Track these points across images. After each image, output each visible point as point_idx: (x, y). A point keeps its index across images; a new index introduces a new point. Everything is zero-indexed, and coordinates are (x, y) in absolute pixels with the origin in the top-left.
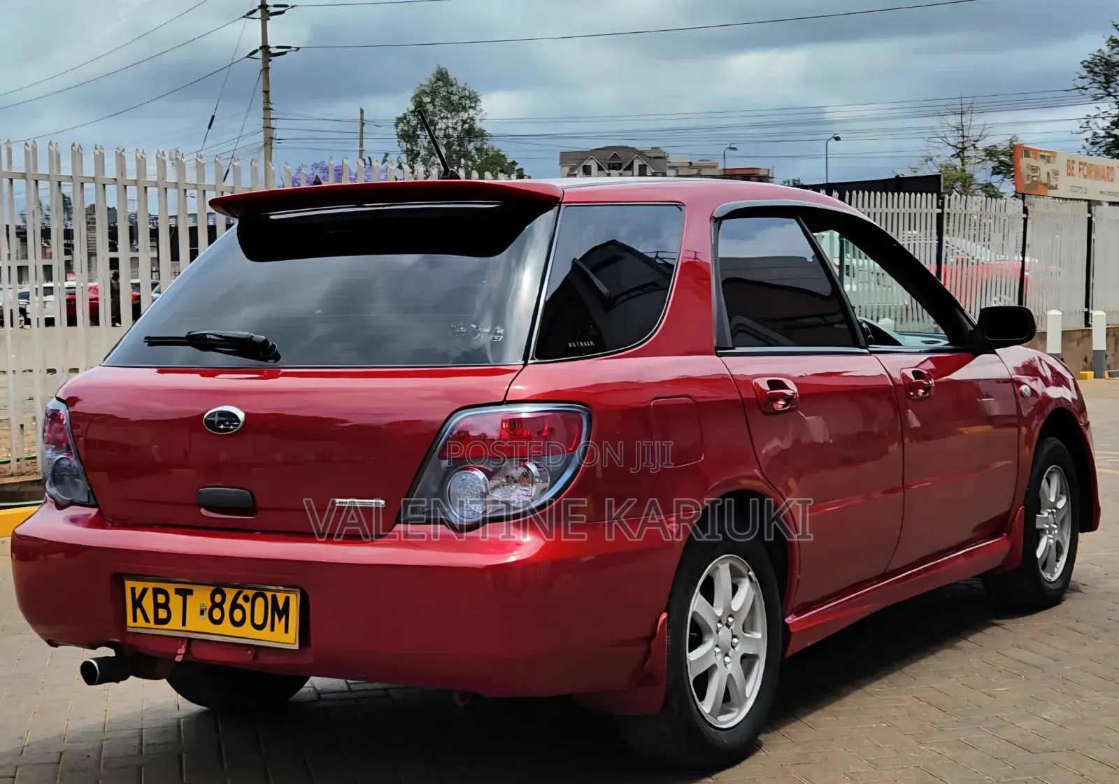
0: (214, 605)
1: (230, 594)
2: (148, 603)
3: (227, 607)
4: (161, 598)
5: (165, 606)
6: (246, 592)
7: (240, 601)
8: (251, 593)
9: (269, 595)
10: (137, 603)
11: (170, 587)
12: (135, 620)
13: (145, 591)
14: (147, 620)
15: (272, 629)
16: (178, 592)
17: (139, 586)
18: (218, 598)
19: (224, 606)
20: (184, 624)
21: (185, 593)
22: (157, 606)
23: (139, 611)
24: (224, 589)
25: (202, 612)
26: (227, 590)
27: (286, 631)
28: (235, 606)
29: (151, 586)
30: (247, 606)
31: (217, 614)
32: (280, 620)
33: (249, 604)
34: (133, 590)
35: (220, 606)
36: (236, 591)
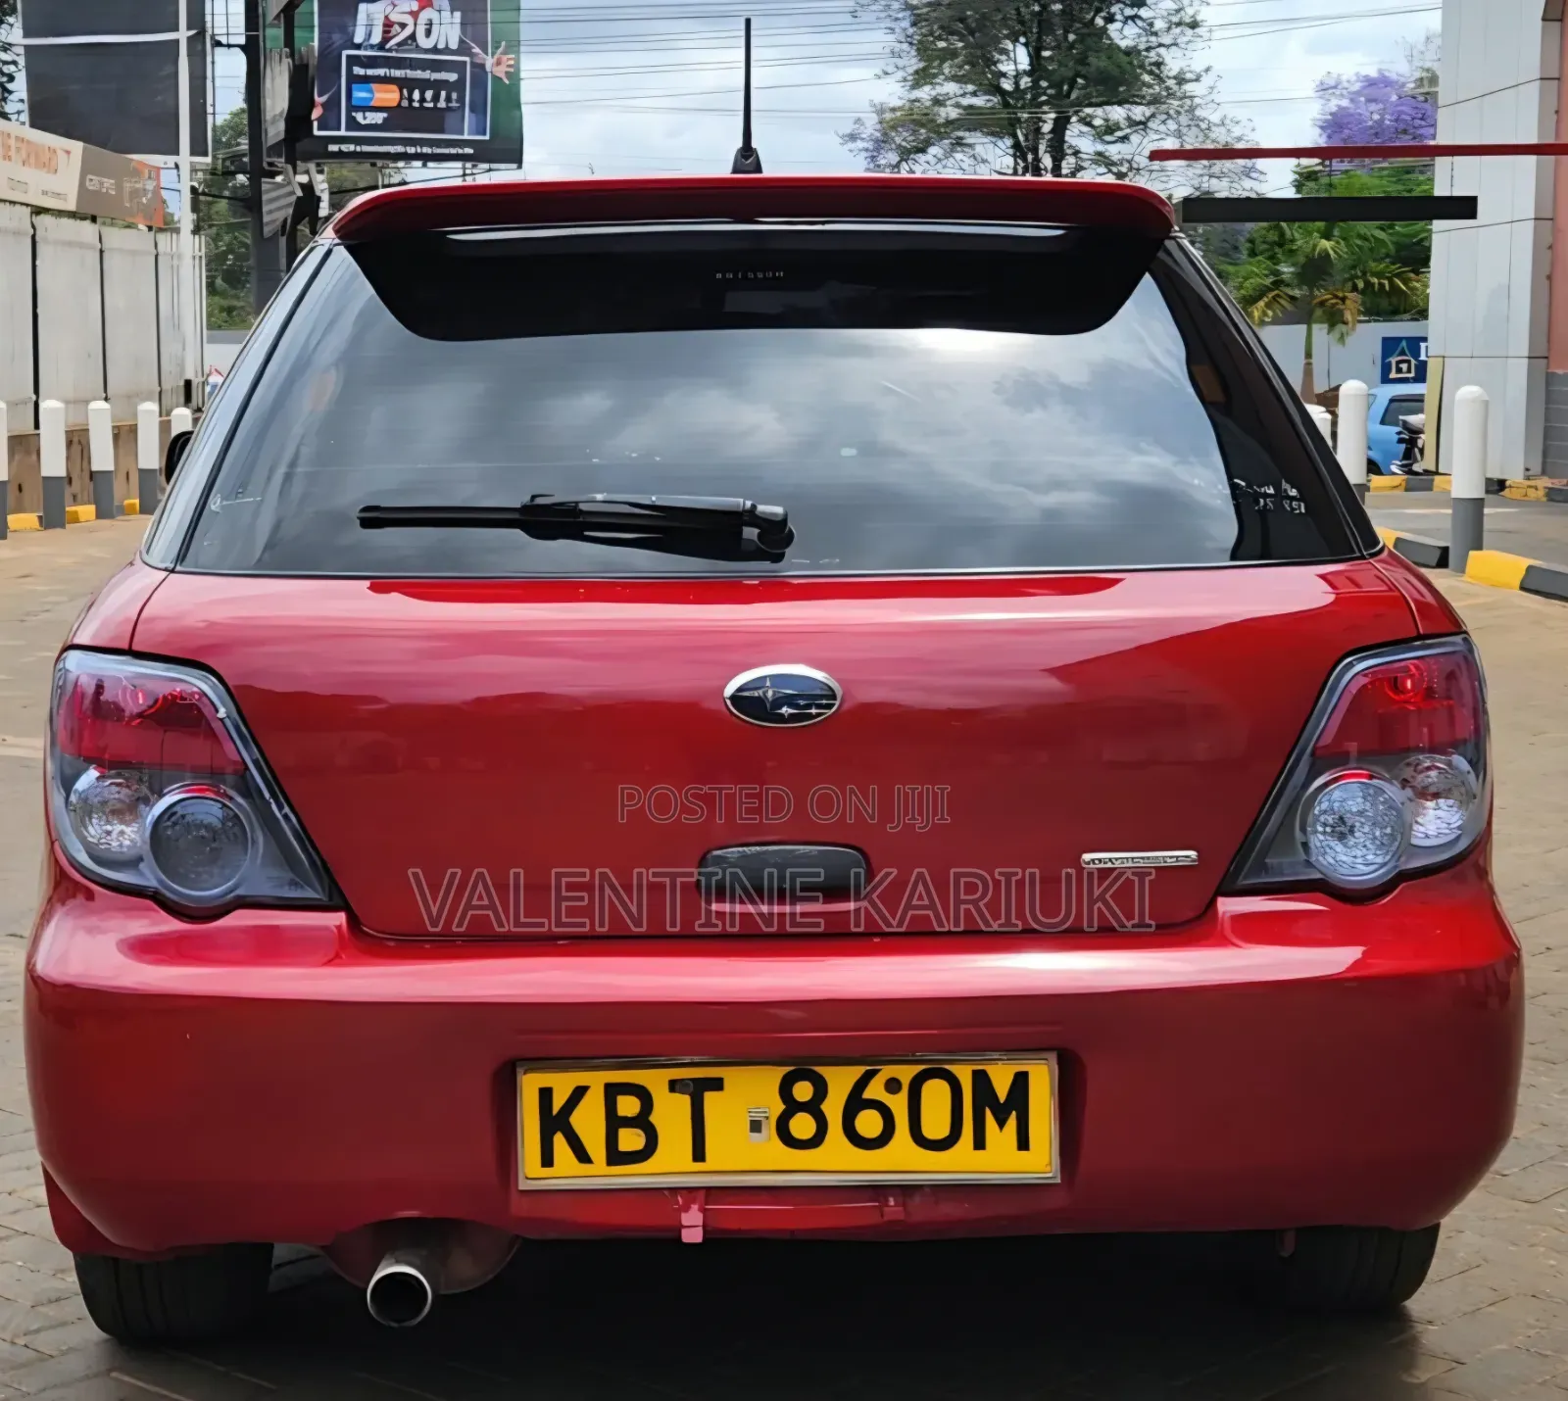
0: (792, 1107)
1: (840, 1081)
2: (589, 1121)
3: (833, 1108)
4: (628, 1106)
5: (642, 1121)
6: (887, 1072)
7: (875, 1091)
8: (906, 1073)
9: (964, 1074)
10: (556, 1122)
11: (654, 1080)
12: (547, 1160)
13: (580, 1092)
14: (583, 1156)
15: (980, 1143)
16: (674, 1086)
17: (562, 1084)
18: (803, 1091)
19: (825, 1107)
20: (699, 1154)
21: (697, 1091)
22: (614, 1122)
23: (559, 1140)
24: (820, 1070)
25: (756, 1126)
26: (826, 1072)
27: (1023, 1144)
28: (856, 1103)
29: (596, 1080)
30: (899, 1104)
31: (803, 1126)
32: (1001, 1124)
33: (903, 1095)
34: (546, 1094)
35: (814, 1108)
36: (858, 1071)
